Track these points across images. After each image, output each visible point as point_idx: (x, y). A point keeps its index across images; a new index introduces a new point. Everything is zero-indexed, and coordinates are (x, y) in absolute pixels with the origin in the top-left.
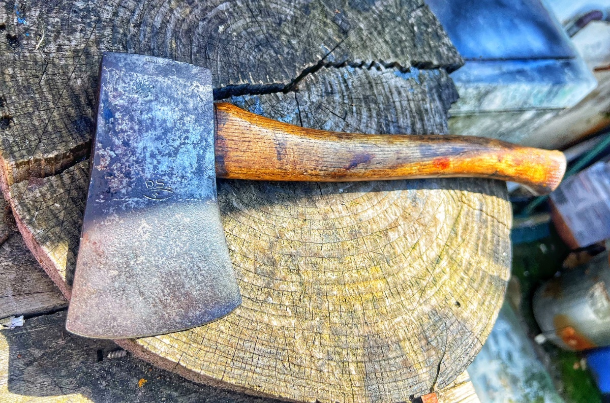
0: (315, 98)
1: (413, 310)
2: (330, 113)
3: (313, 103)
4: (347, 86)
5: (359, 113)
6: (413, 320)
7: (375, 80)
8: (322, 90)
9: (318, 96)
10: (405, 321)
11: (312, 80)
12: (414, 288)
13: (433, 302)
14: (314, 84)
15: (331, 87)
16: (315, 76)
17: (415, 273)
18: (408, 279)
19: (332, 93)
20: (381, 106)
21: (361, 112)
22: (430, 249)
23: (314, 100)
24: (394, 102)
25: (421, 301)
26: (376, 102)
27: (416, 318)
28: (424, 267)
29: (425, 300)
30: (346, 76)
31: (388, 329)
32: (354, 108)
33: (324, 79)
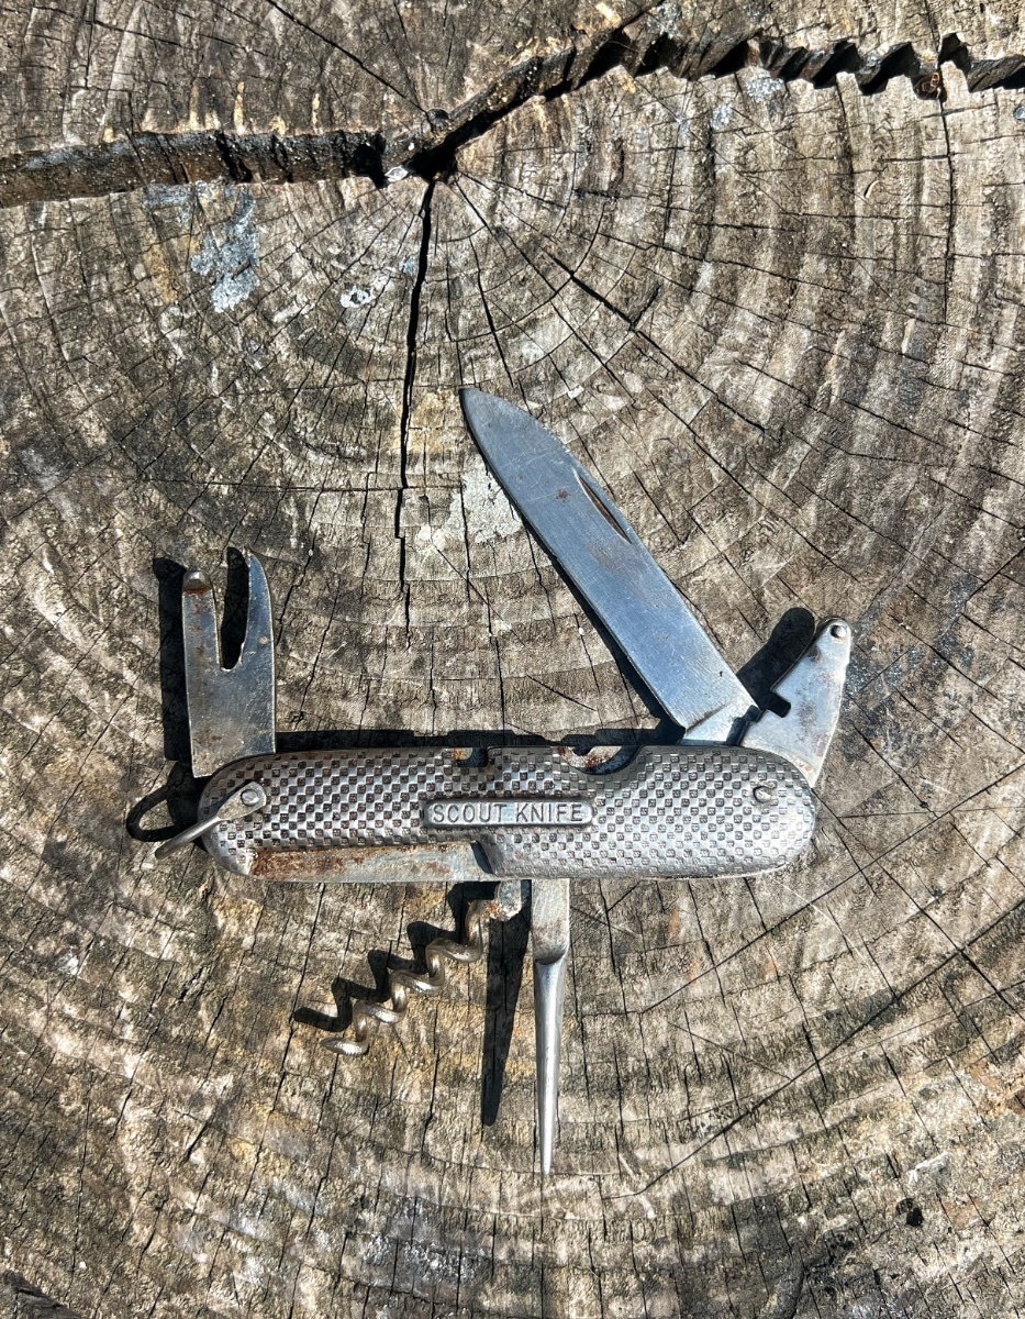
0: (519, 212)
1: (665, 1172)
2: (572, 289)
3: (499, 233)
4: (708, 168)
5: (725, 299)
6: (647, 1205)
7: (880, 142)
8: (565, 178)
9: (538, 201)
10: (606, 1201)
11: (535, 127)
12: (705, 1091)
13: (781, 1170)
14: (539, 149)
15: (621, 168)
16: (554, 112)
17: (734, 1031)
18: (687, 1047)
19: (614, 193)
20: (865, 274)
21: (735, 294)
22: (862, 956)
23: (512, 222)
24: (950, 259)
25: (718, 1150)
26: (839, 254)
27: (666, 1204)
28: (795, 1019)
29: (739, 1147)
30: (724, 115)
31: (514, 1203)
32: (707, 274)
33: (597, 125)
